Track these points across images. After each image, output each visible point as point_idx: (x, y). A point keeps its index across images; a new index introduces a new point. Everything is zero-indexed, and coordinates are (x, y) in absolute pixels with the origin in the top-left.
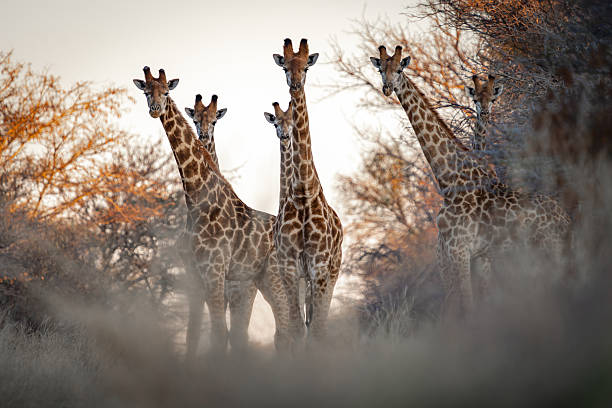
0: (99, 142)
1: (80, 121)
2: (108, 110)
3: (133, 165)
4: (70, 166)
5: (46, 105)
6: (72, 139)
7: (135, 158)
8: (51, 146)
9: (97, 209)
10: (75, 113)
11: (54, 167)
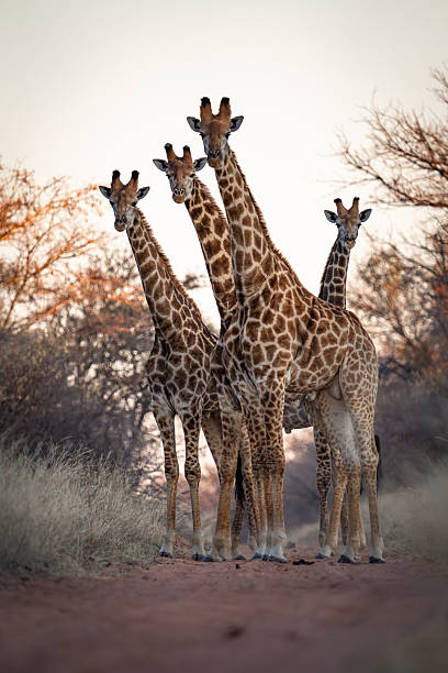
0: (77, 244)
1: (56, 220)
2: (88, 208)
3: (111, 269)
4: (46, 271)
5: (19, 202)
6: (48, 240)
7: (113, 263)
8: (24, 248)
9: (72, 319)
10: (52, 211)
11: (28, 272)
